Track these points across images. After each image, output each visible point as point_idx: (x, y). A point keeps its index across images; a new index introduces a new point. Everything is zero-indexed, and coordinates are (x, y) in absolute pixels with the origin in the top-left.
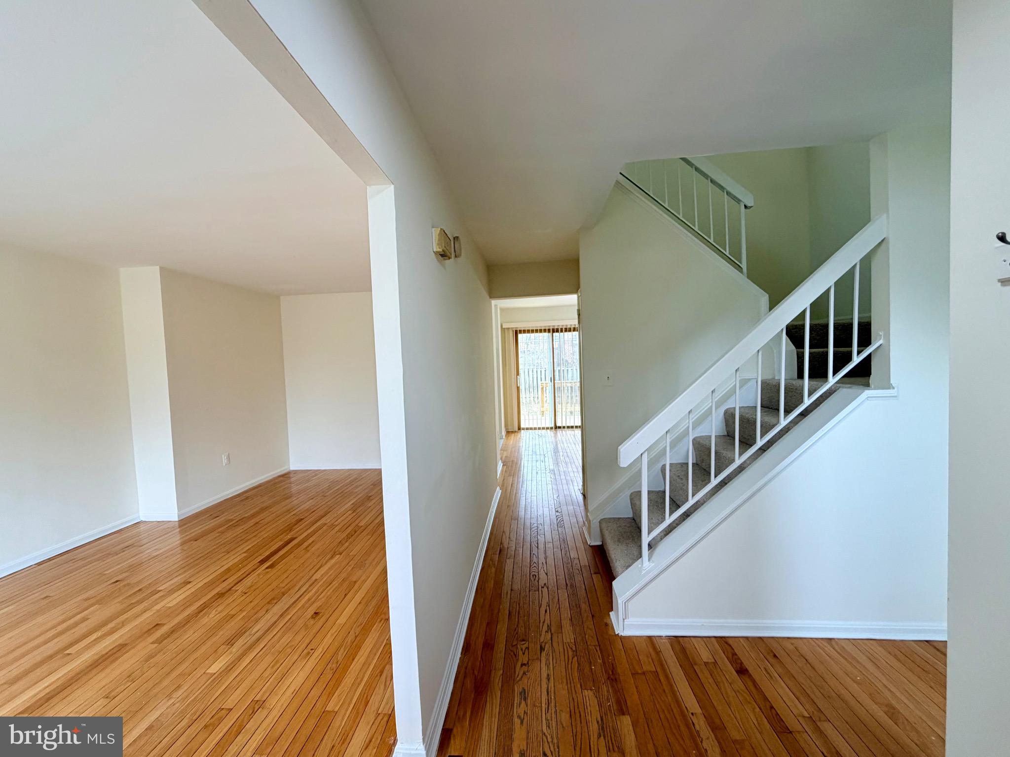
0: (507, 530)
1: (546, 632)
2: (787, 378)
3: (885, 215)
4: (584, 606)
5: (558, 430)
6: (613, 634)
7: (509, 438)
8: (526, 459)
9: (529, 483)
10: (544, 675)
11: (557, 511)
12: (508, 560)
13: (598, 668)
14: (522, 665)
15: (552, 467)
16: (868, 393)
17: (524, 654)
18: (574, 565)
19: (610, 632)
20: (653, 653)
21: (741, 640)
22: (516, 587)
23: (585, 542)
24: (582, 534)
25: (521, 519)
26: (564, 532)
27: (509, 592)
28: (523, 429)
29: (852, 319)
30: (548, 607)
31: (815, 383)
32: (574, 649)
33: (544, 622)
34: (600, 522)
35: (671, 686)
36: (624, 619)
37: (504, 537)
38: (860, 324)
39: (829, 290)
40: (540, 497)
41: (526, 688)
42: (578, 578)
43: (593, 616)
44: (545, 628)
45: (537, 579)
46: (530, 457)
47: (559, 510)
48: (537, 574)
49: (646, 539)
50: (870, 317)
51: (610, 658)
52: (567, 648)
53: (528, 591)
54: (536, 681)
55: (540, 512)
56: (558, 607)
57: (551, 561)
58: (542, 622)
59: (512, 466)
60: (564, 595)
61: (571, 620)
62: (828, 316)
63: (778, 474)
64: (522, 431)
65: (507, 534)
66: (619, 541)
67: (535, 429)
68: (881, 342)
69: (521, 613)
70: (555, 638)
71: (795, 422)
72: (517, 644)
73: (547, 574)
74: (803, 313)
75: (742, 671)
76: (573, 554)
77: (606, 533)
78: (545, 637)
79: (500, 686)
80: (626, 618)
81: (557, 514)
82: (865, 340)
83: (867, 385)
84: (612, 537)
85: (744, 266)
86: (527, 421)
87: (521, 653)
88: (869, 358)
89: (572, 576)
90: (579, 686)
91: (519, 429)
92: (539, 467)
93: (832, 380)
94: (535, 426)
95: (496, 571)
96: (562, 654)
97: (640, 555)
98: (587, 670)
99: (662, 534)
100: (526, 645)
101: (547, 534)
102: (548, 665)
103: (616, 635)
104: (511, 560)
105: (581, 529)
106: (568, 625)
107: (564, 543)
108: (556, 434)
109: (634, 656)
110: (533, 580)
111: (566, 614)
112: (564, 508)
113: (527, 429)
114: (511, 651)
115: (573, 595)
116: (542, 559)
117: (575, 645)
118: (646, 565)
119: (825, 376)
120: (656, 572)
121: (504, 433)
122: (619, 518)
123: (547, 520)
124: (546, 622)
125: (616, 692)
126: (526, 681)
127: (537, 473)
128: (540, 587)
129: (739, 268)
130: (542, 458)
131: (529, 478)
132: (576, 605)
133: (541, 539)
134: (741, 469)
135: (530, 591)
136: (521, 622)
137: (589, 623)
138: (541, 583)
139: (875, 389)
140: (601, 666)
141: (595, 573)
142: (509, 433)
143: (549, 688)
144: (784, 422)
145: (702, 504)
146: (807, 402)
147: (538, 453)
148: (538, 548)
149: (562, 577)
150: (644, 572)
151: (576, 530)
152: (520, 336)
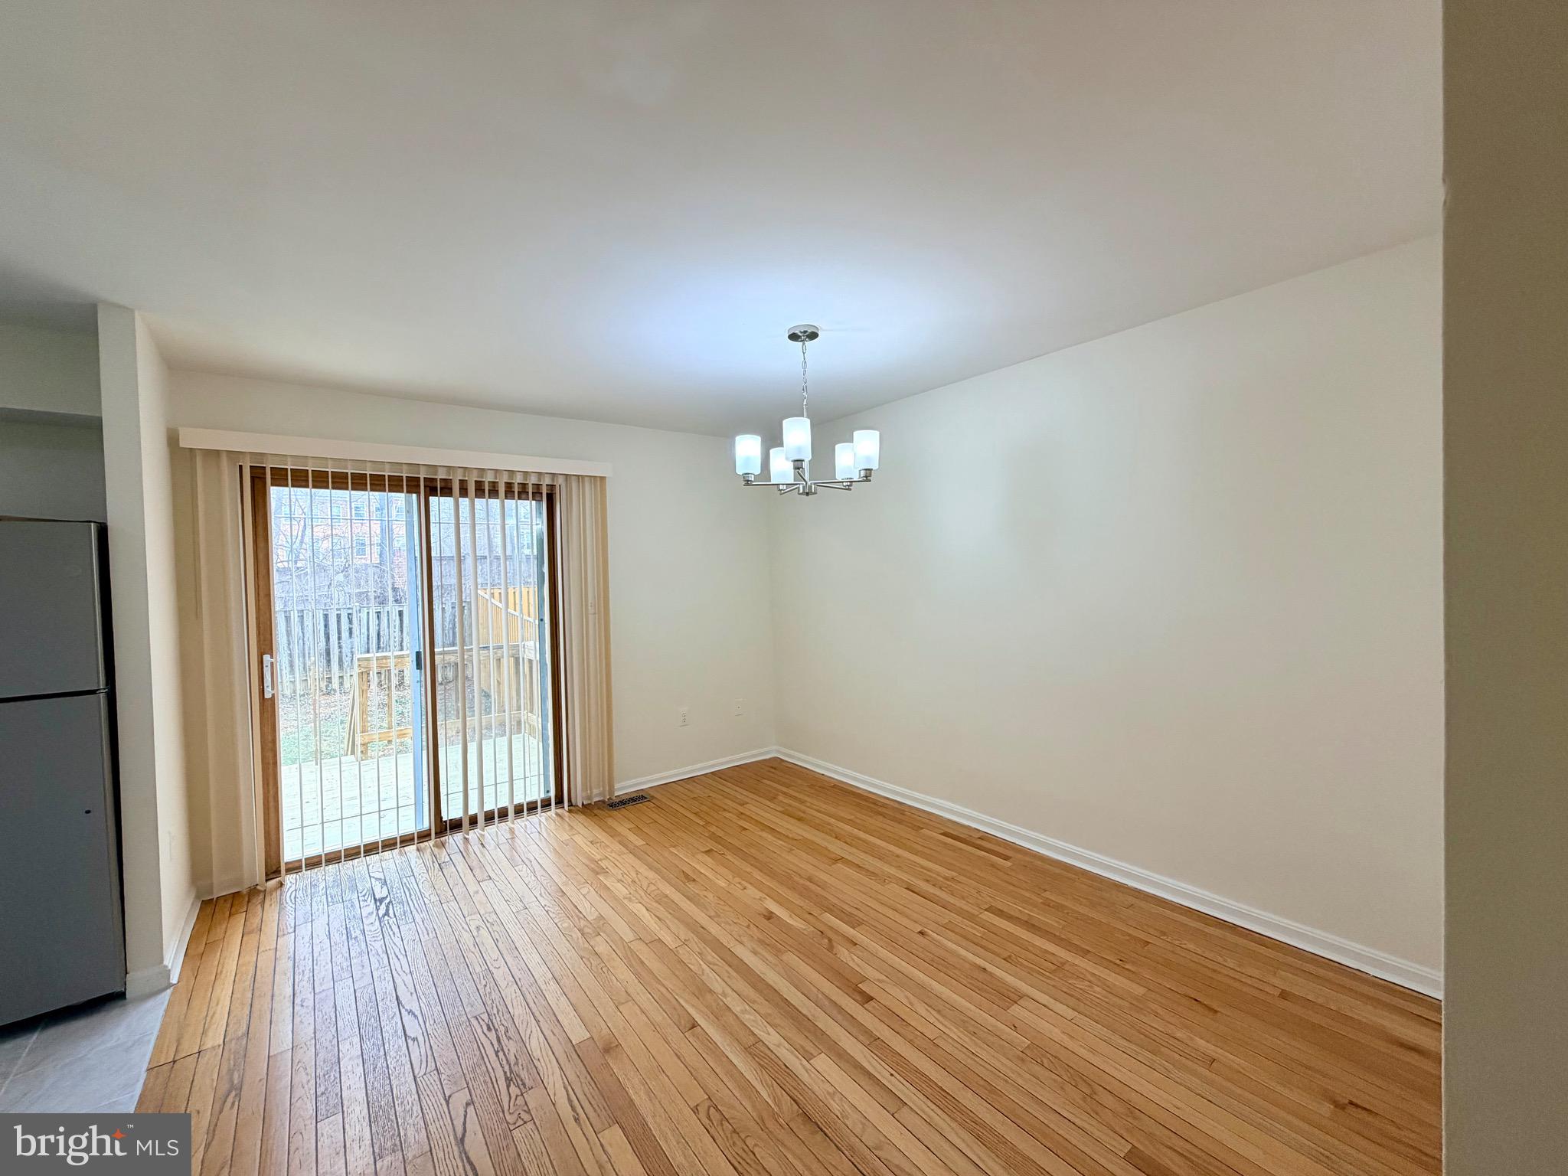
5: (447, 835)
28: (294, 868)
64: (289, 880)
67: (351, 854)
91: (273, 870)
113: (313, 863)
152: (277, 495)
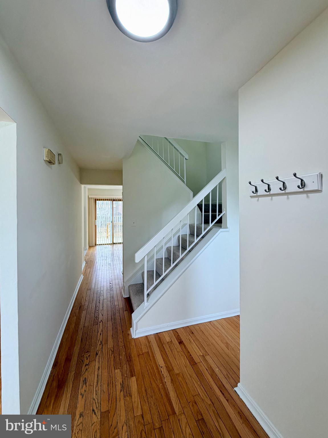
0: (84, 295)
1: (100, 345)
2: (197, 223)
3: (225, 169)
4: (119, 328)
5: (114, 244)
6: (131, 338)
7: (90, 249)
8: (98, 259)
9: (98, 271)
10: (97, 367)
11: (110, 283)
12: (83, 311)
13: (123, 357)
14: (86, 365)
15: (110, 263)
16: (221, 230)
17: (87, 359)
18: (116, 308)
19: (130, 338)
20: (147, 343)
21: (181, 329)
22: (86, 325)
23: (122, 296)
24: (121, 293)
25: (92, 289)
26: (113, 293)
27: (82, 328)
28: (98, 245)
29: (216, 203)
30: (102, 332)
31: (206, 225)
32: (113, 350)
33: (99, 340)
34: (129, 287)
35: (154, 357)
36: (136, 331)
37: (83, 300)
38: (219, 205)
39: (209, 193)
40: (103, 277)
41: (87, 377)
42: (117, 314)
43: (123, 332)
44: (99, 343)
45: (97, 319)
46: (100, 258)
47: (111, 282)
48: (98, 316)
49: (146, 293)
50: (222, 203)
51: (129, 350)
52: (109, 350)
53: (92, 326)
54: (92, 371)
55: (102, 285)
56: (107, 331)
57: (105, 308)
58: (98, 340)
59: (90, 263)
60: (110, 324)
61: (112, 336)
62: (209, 202)
63: (194, 261)
65: (85, 298)
66: (136, 295)
67: (103, 244)
68: (224, 212)
69: (88, 338)
70: (104, 347)
71: (200, 241)
72: (84, 355)
73: (103, 315)
74: (202, 200)
75: (181, 342)
76: (116, 303)
77: (131, 291)
78: (99, 347)
79: (73, 380)
80: (137, 330)
81: (111, 285)
82: (220, 211)
83: (221, 227)
84: (133, 293)
85: (185, 181)
86: (99, 241)
87: (86, 359)
88: (221, 218)
89: (114, 314)
90: (113, 368)
91: (96, 245)
92: (104, 263)
93: (211, 225)
94: (103, 243)
95: (77, 318)
96: (107, 354)
97: (143, 301)
98: (118, 360)
99: (153, 289)
100: (88, 355)
101: (105, 295)
102: (99, 362)
103: (132, 339)
104: (85, 311)
105: (121, 291)
106: (111, 338)
107: (112, 298)
108: (113, 246)
109: (139, 347)
110: (95, 320)
111: (110, 333)
112: (114, 281)
113: (100, 245)
114: (81, 359)
115: (114, 323)
116: (101, 308)
117: (113, 348)
118: (146, 304)
119: (209, 223)
120: (149, 307)
121: (87, 247)
122: (137, 284)
123: (105, 288)
124: (100, 340)
125: (130, 367)
126: (87, 373)
127: (102, 266)
128: (99, 322)
129: (183, 182)
130: (106, 258)
131: (99, 268)
132: (115, 328)
133: (101, 298)
134: (182, 259)
135: (93, 325)
136: (87, 342)
137: (121, 336)
138: (100, 320)
139: (223, 228)
140: (125, 355)
141: (125, 311)
142: (90, 247)
143: (99, 374)
144: (196, 241)
145: (168, 275)
146: (203, 233)
147: (104, 256)
148: (99, 302)
149: (110, 315)
150: (145, 307)
151: (118, 292)
152: (97, 202)
